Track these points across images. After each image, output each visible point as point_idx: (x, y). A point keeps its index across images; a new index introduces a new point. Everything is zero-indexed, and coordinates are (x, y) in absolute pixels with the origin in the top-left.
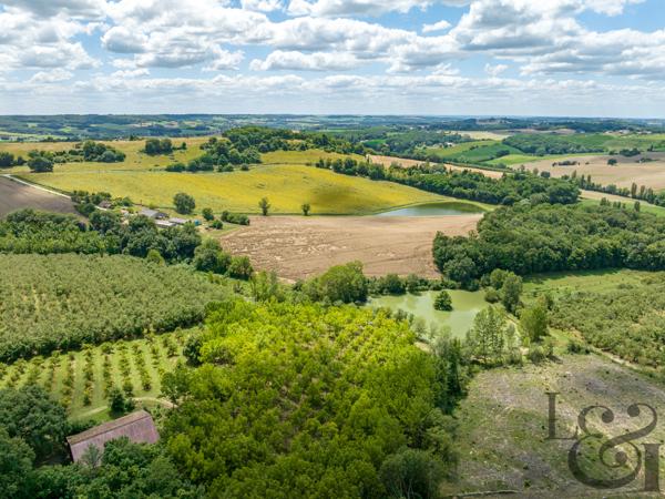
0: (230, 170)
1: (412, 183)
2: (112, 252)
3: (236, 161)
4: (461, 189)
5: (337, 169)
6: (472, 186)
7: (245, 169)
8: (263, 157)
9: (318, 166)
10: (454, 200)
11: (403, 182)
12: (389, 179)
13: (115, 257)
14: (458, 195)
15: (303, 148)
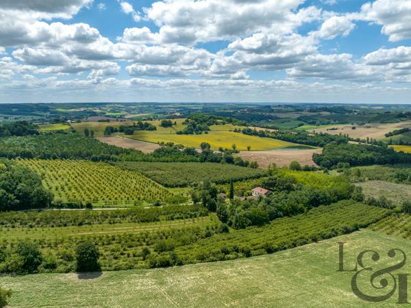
0: (201, 133)
1: (279, 138)
2: (201, 162)
3: (201, 129)
4: (301, 140)
5: (244, 132)
6: (305, 139)
7: (206, 133)
8: (210, 127)
9: (235, 131)
10: (298, 145)
11: (274, 138)
12: (268, 137)
13: (203, 163)
14: (300, 143)
15: (224, 124)
